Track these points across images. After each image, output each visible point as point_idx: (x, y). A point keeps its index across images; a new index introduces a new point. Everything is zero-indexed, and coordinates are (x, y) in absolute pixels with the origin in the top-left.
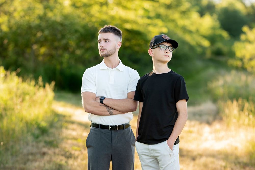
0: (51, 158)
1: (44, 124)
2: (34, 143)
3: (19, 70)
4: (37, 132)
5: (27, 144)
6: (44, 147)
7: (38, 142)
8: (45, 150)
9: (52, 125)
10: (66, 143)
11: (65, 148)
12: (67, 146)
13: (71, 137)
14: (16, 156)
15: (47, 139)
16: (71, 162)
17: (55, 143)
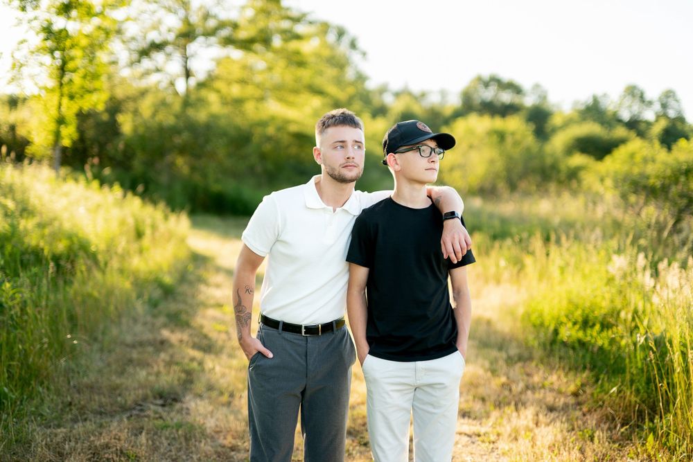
0: (172, 356)
1: (168, 280)
2: (149, 318)
3: (140, 188)
4: (157, 293)
5: (135, 321)
6: (165, 326)
7: (154, 316)
8: (166, 333)
9: (183, 277)
10: (204, 317)
11: (202, 327)
12: (205, 323)
13: (212, 302)
14: (110, 351)
15: (173, 307)
16: (210, 362)
17: (184, 317)
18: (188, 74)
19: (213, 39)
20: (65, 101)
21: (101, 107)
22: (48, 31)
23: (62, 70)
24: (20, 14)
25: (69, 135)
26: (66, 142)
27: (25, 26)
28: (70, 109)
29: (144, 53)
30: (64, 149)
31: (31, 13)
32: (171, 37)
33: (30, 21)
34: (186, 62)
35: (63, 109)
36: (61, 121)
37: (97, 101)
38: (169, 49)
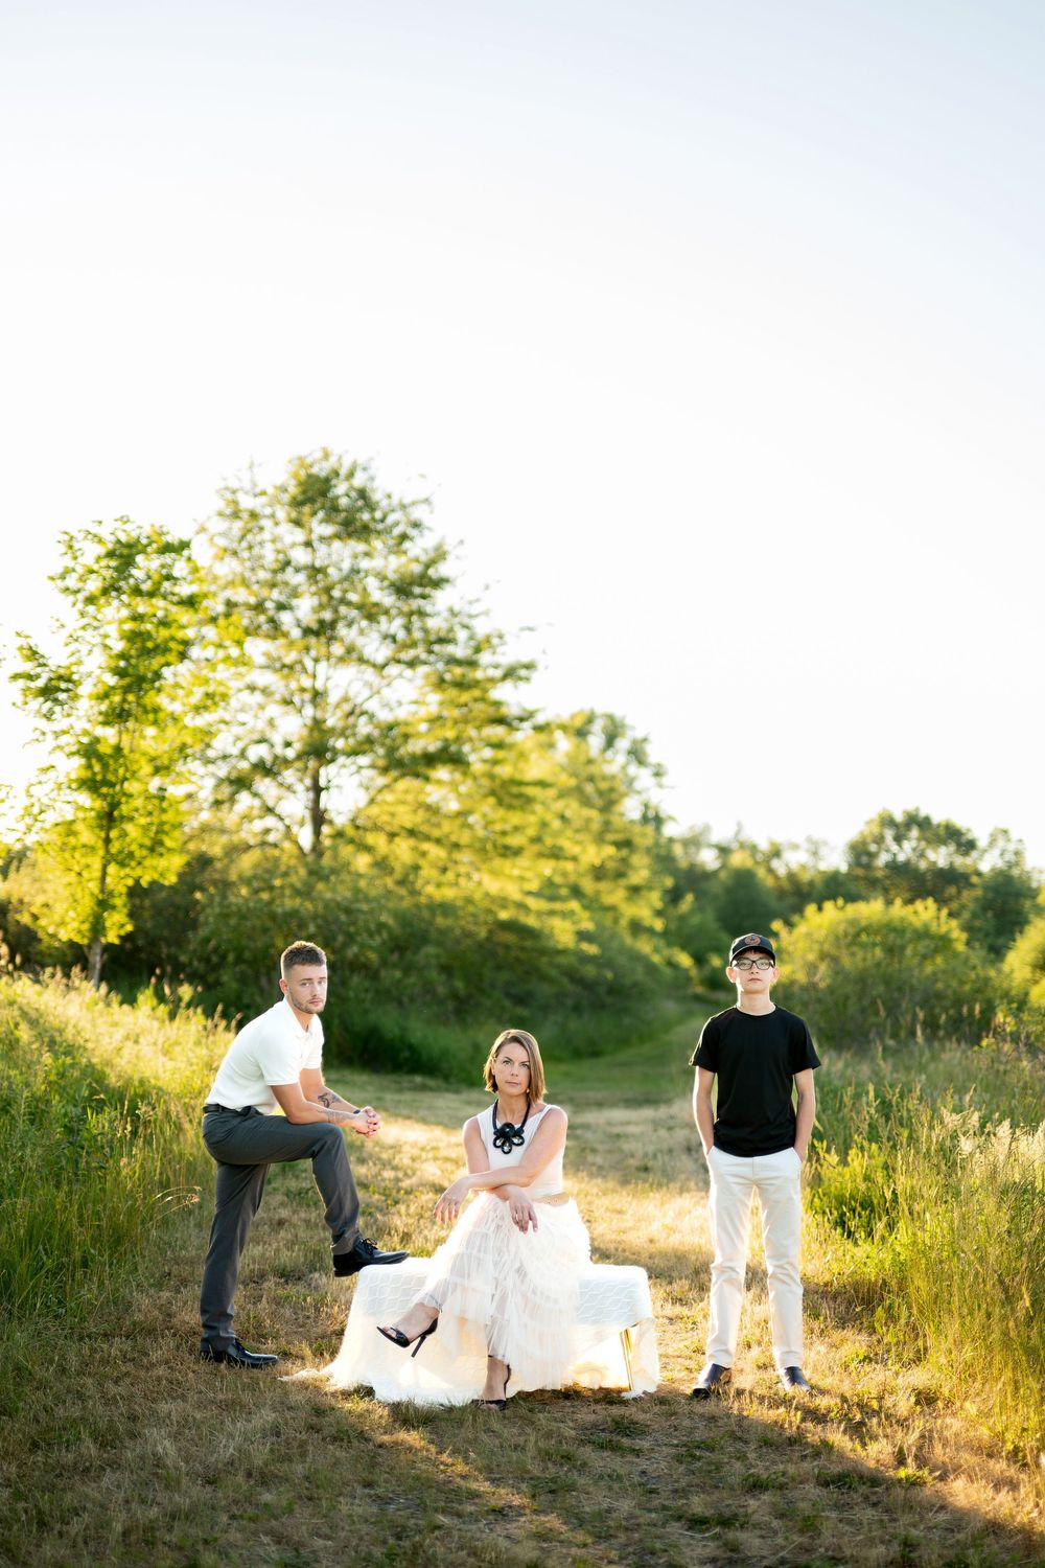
18: (319, 818)
19: (364, 760)
20: (112, 869)
21: (171, 879)
22: (90, 752)
23: (109, 818)
24: (43, 724)
25: (117, 926)
26: (112, 937)
27: (50, 741)
28: (119, 880)
29: (241, 783)
30: (108, 947)
31: (60, 723)
32: (290, 753)
33: (57, 735)
34: (317, 800)
35: (108, 880)
36: (104, 904)
37: (167, 868)
38: (289, 775)
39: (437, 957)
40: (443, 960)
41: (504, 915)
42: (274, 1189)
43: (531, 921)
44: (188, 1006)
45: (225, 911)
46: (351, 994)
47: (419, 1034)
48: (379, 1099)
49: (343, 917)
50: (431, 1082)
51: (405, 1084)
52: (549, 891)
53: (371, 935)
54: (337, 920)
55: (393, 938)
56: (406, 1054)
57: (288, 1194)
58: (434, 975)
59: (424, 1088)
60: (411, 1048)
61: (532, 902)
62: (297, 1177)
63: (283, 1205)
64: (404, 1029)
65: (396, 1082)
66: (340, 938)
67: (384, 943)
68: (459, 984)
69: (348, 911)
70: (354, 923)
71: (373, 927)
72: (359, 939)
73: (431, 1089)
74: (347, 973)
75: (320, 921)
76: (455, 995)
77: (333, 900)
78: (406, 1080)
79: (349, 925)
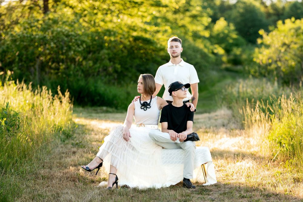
39: (108, 54)
40: (111, 56)
41: (135, 34)
42: (67, 143)
43: (147, 36)
44: (9, 80)
45: (14, 38)
46: (71, 73)
47: (103, 89)
48: (91, 116)
49: (66, 39)
50: (110, 109)
51: (99, 111)
52: (155, 22)
53: (78, 46)
54: (63, 40)
55: (88, 47)
56: (98, 98)
57: (73, 144)
58: (107, 62)
59: (107, 112)
60: (99, 95)
61: (148, 27)
62: (73, 140)
63: (72, 148)
64: (95, 87)
65: (95, 110)
66: (65, 48)
67: (84, 49)
68: (118, 66)
69: (68, 36)
70: (70, 41)
71: (79, 42)
72: (74, 48)
73: (110, 112)
74: (69, 64)
75: (55, 41)
76: (116, 71)
77: (61, 31)
78: (99, 109)
79: (69, 42)
